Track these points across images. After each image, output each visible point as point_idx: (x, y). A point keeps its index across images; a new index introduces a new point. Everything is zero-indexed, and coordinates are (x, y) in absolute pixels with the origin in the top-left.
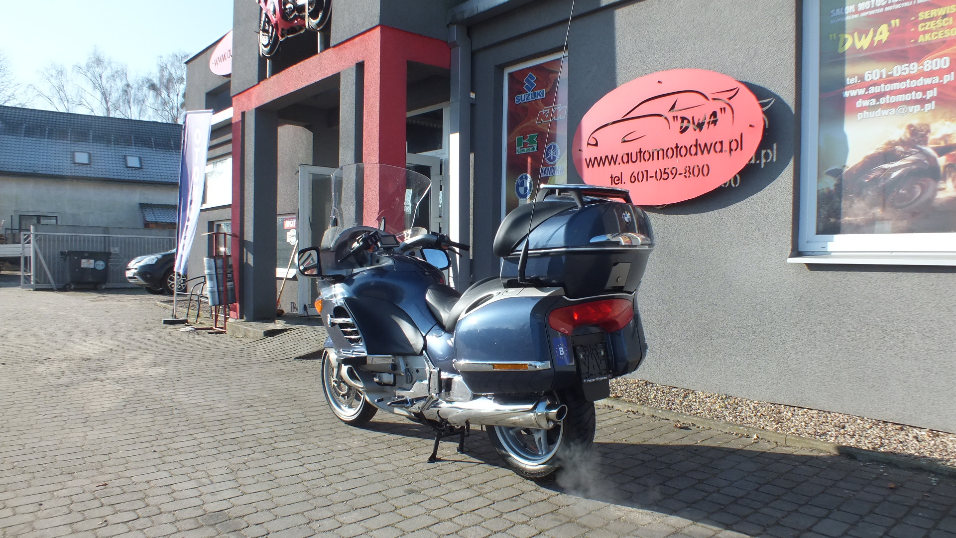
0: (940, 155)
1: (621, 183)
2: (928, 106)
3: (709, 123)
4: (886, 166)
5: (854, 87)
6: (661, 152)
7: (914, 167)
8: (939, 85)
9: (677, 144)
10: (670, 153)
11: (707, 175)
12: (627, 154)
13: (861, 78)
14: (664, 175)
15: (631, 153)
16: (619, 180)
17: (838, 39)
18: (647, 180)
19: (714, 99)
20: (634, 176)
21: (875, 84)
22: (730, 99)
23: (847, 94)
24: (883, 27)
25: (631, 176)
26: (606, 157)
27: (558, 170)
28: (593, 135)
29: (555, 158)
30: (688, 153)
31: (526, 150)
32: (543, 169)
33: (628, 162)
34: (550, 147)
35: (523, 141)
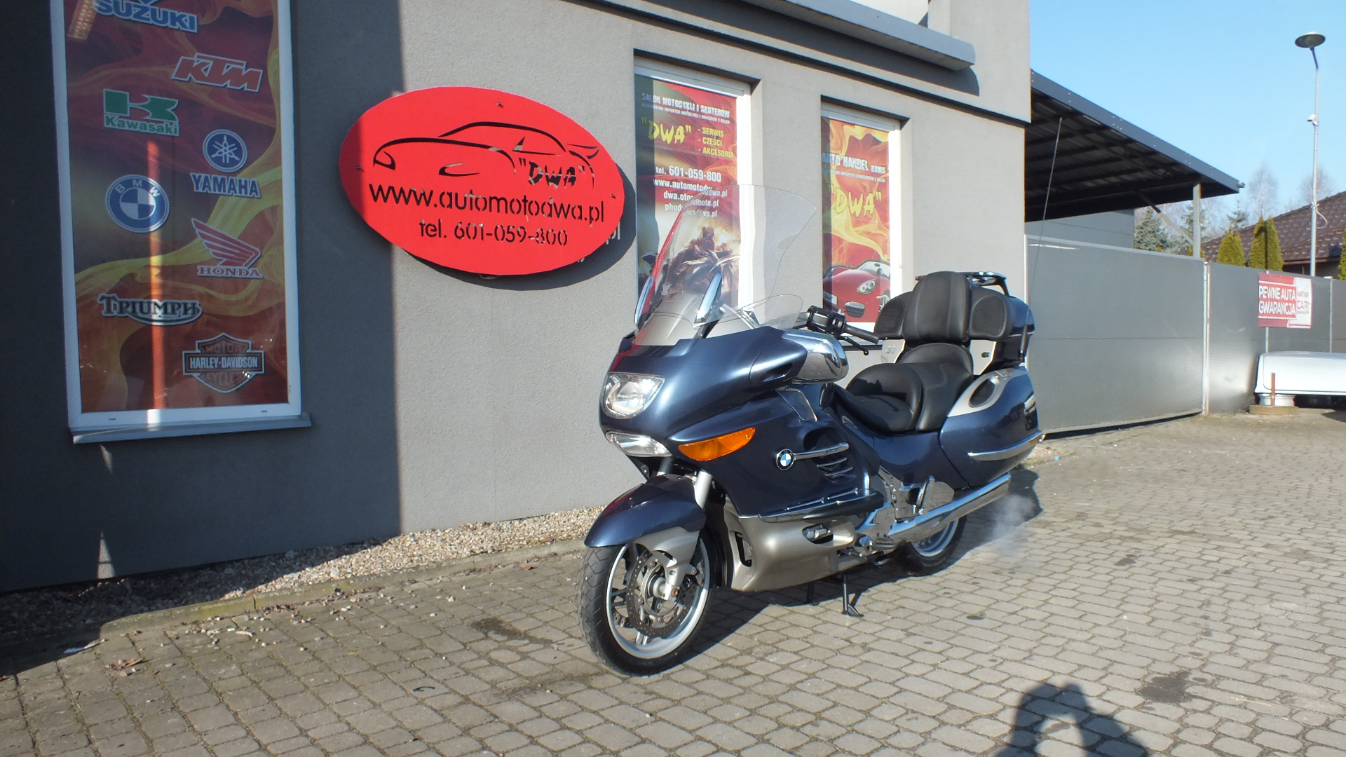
1: (440, 236)
2: (715, 214)
3: (565, 180)
4: (689, 263)
5: (662, 177)
6: (502, 202)
8: (719, 198)
9: (525, 197)
10: (515, 206)
12: (450, 195)
13: (667, 170)
14: (508, 235)
15: (456, 194)
16: (435, 230)
17: (648, 124)
18: (482, 239)
19: (573, 153)
20: (461, 229)
21: (677, 180)
22: (589, 157)
23: (657, 182)
24: (681, 129)
25: (457, 227)
26: (411, 191)
27: (245, 187)
28: (386, 149)
29: (233, 162)
30: (540, 212)
31: (138, 126)
32: (200, 177)
33: (450, 206)
34: (220, 138)
35: (130, 105)
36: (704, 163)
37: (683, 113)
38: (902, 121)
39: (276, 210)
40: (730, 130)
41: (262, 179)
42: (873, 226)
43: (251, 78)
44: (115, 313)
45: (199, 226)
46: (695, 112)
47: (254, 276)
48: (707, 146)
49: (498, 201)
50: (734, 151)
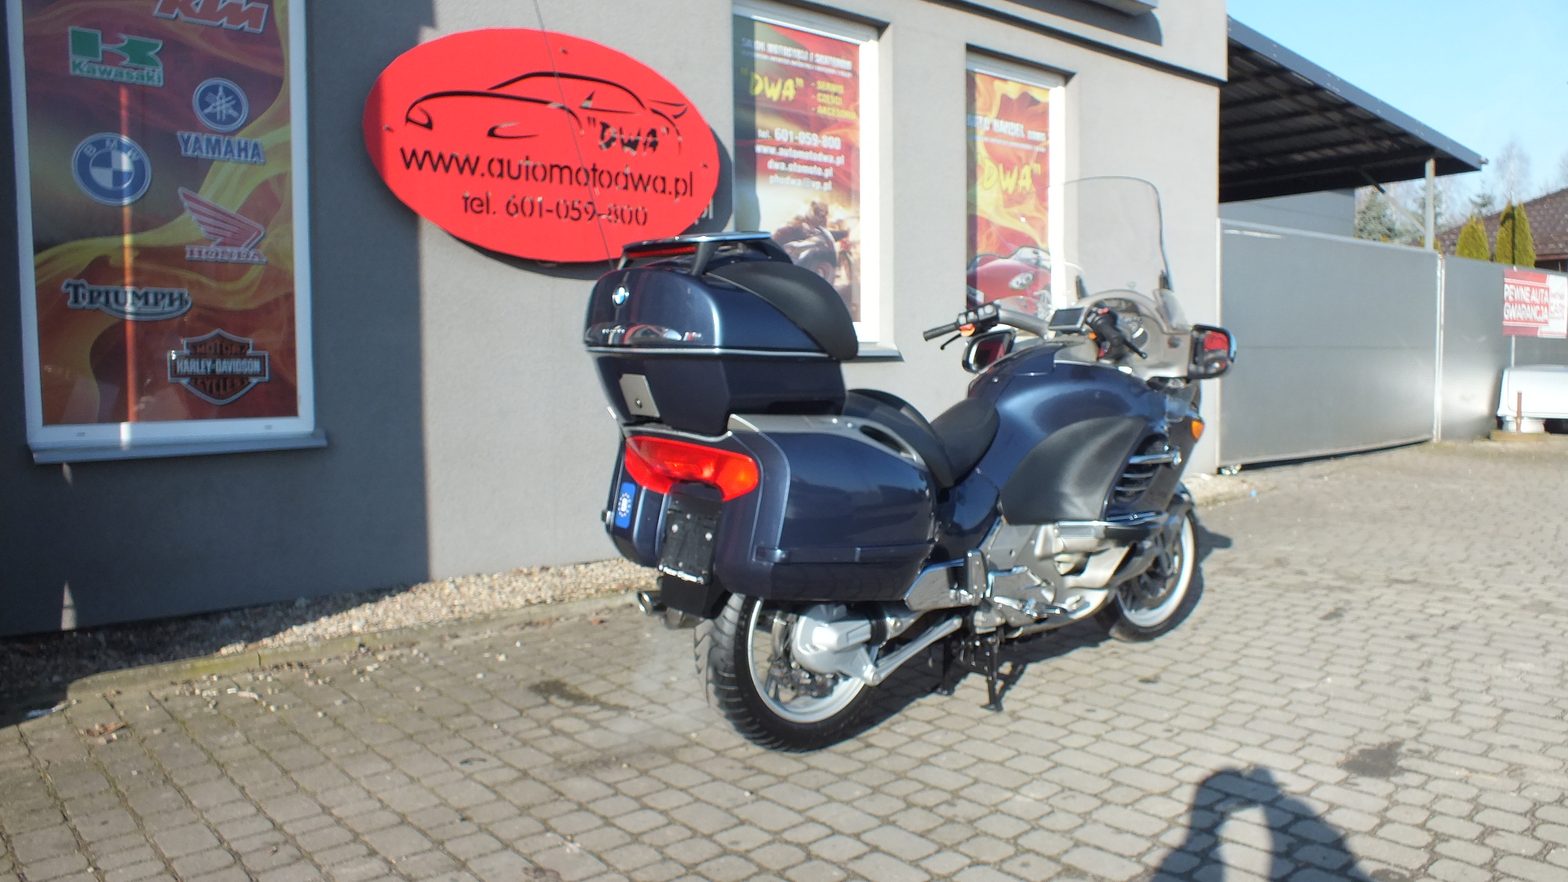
0: (836, 240)
1: (488, 212)
2: (826, 186)
3: (645, 144)
4: (795, 244)
5: (765, 143)
6: (566, 172)
7: (817, 249)
8: (834, 166)
9: (594, 165)
10: (582, 176)
11: (644, 223)
12: (501, 162)
13: (772, 134)
14: (574, 213)
16: (482, 205)
17: (749, 77)
18: (541, 215)
19: (655, 112)
20: (515, 204)
21: (784, 146)
22: (676, 117)
23: (759, 149)
24: (790, 83)
25: (509, 203)
26: (452, 157)
27: (246, 150)
28: (424, 105)
29: (231, 120)
30: (613, 183)
31: (113, 73)
32: (189, 137)
33: (501, 175)
34: (214, 89)
35: (102, 47)
36: (819, 125)
37: (794, 63)
38: (1067, 76)
39: (284, 179)
40: (851, 86)
41: (266, 140)
42: (1030, 206)
43: (253, 15)
44: (85, 303)
45: (188, 197)
46: (808, 62)
47: (256, 259)
48: (823, 104)
49: (561, 169)
50: (857, 111)
